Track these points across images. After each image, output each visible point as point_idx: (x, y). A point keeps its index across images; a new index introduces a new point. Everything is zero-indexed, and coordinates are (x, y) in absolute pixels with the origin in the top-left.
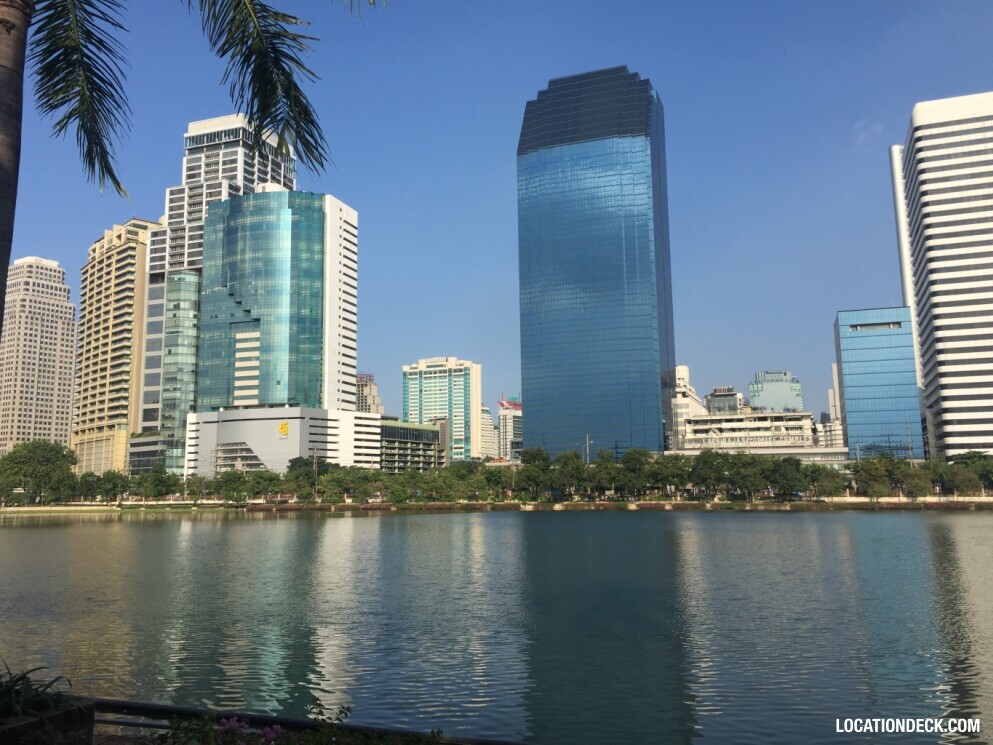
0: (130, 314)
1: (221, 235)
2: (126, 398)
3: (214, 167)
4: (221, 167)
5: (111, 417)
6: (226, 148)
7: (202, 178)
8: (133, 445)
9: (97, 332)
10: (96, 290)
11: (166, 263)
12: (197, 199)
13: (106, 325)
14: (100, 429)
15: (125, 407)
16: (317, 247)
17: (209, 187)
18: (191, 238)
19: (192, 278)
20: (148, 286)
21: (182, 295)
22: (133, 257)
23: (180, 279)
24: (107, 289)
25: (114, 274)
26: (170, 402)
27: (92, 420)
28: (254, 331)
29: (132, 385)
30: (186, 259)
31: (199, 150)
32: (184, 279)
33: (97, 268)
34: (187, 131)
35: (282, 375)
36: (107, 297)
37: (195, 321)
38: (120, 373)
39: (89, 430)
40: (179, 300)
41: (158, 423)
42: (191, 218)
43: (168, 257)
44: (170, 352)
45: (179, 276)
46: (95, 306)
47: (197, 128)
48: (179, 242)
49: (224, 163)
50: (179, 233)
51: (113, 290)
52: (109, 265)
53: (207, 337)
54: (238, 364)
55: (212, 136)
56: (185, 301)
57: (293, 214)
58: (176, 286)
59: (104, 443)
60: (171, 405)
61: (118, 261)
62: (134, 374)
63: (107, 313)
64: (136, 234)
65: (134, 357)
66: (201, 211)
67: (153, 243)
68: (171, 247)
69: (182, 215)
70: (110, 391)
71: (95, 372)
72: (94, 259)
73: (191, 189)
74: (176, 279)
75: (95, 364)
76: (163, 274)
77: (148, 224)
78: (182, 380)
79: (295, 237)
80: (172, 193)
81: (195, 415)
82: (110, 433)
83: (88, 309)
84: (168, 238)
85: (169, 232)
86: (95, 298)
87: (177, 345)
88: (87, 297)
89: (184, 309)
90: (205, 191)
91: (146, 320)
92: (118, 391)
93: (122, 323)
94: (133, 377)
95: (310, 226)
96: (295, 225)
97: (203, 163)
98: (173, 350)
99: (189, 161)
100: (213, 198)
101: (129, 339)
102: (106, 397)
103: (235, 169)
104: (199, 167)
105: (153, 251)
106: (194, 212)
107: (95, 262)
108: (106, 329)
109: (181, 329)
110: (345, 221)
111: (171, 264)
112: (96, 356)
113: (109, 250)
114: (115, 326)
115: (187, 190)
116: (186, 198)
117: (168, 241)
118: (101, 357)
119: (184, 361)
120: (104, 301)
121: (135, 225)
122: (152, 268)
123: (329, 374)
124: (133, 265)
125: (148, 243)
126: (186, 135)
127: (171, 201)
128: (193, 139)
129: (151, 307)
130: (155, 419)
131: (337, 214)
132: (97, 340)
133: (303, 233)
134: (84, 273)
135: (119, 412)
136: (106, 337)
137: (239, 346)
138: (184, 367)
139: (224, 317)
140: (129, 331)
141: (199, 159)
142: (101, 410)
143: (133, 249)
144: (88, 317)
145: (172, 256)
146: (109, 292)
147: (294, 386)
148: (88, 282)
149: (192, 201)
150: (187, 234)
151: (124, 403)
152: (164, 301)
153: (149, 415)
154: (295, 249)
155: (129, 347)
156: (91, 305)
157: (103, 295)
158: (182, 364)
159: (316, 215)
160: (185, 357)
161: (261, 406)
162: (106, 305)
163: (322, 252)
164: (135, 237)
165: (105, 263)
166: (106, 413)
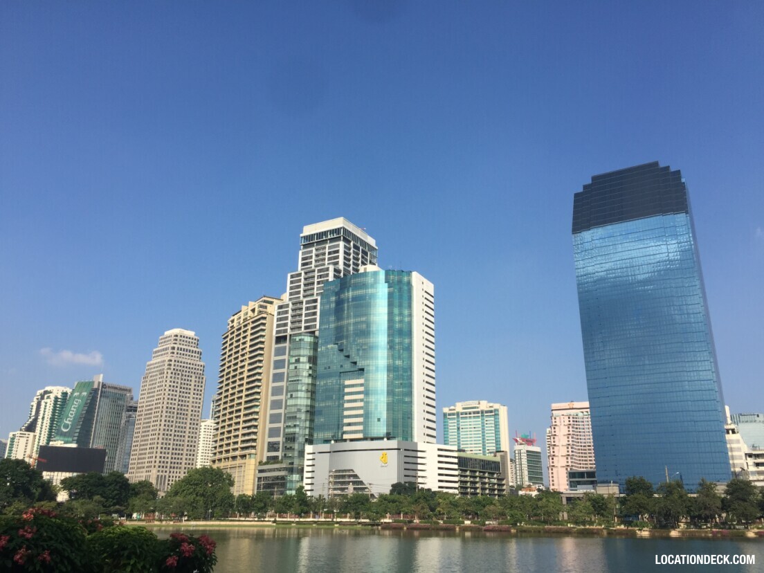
0: (260, 367)
1: (333, 305)
2: (255, 433)
3: (321, 257)
4: (327, 256)
5: (243, 448)
6: (330, 242)
7: (313, 265)
8: (261, 471)
9: (234, 382)
10: (234, 351)
11: (288, 328)
12: (311, 281)
13: (241, 376)
14: (234, 458)
15: (254, 440)
16: (406, 312)
17: (320, 271)
18: (307, 309)
19: (308, 339)
20: (274, 346)
21: (302, 352)
22: (264, 324)
23: (300, 340)
24: (243, 349)
25: (249, 338)
26: (290, 436)
27: (227, 451)
28: (359, 379)
29: (260, 423)
30: (303, 325)
31: (311, 245)
32: (303, 340)
33: (235, 334)
34: (302, 233)
35: (381, 413)
36: (243, 355)
37: (311, 372)
38: (251, 414)
39: (225, 459)
40: (300, 356)
41: (279, 454)
42: (306, 294)
43: (289, 324)
44: (291, 395)
45: (300, 337)
46: (233, 362)
47: (309, 230)
48: (298, 312)
49: (330, 253)
50: (298, 306)
51: (248, 349)
52: (245, 332)
53: (322, 383)
54: (346, 405)
55: (320, 235)
56: (303, 356)
57: (389, 287)
58: (296, 345)
59: (237, 469)
60: (291, 438)
61: (252, 328)
62: (261, 414)
63: (242, 367)
64: (266, 307)
65: (262, 401)
66: (314, 289)
67: (279, 313)
68: (292, 316)
69: (299, 293)
70: (243, 428)
71: (231, 413)
72: (232, 327)
73: (306, 273)
74: (297, 340)
75: (232, 407)
76: (286, 336)
77: (274, 300)
78: (300, 418)
79: (391, 305)
80: (292, 277)
81: (311, 446)
82: (243, 461)
83: (227, 365)
84: (290, 309)
85: (291, 305)
86: (233, 357)
87: (297, 391)
88: (227, 356)
89: (303, 363)
90: (316, 274)
91: (272, 371)
92: (249, 427)
93: (254, 375)
94: (261, 417)
95: (400, 296)
96: (390, 295)
97: (313, 254)
98: (294, 394)
99: (303, 253)
100: (322, 279)
101: (259, 387)
102: (240, 433)
103: (337, 257)
104: (311, 257)
105: (279, 320)
106: (308, 290)
107: (234, 329)
108: (242, 379)
109: (300, 378)
110: (426, 292)
111: (292, 329)
112: (232, 400)
113: (245, 320)
114: (248, 377)
115: (303, 274)
116: (303, 280)
117: (290, 312)
118: (237, 401)
119: (302, 404)
120: (240, 359)
121: (265, 301)
122: (278, 332)
123: (418, 412)
124: (263, 330)
125: (275, 314)
126: (302, 235)
127: (292, 282)
128: (306, 238)
129: (276, 362)
130: (277, 450)
131: (421, 286)
132: (233, 388)
133: (396, 302)
134: (225, 338)
135: (249, 444)
136: (241, 385)
137: (347, 390)
138: (302, 408)
139: (335, 368)
140: (259, 380)
141: (311, 252)
142: (235, 443)
143: (265, 318)
144: (227, 371)
145: (292, 323)
146: (244, 351)
147: (391, 423)
148: (228, 345)
149: (306, 282)
150: (304, 306)
151: (254, 437)
152: (286, 357)
153: (273, 447)
154: (390, 314)
155: (259, 393)
156: (230, 361)
157: (240, 353)
158: (301, 405)
159: (406, 288)
160: (302, 400)
161: (365, 439)
162: (242, 361)
163: (410, 315)
164: (264, 310)
165: (243, 330)
166: (239, 445)
